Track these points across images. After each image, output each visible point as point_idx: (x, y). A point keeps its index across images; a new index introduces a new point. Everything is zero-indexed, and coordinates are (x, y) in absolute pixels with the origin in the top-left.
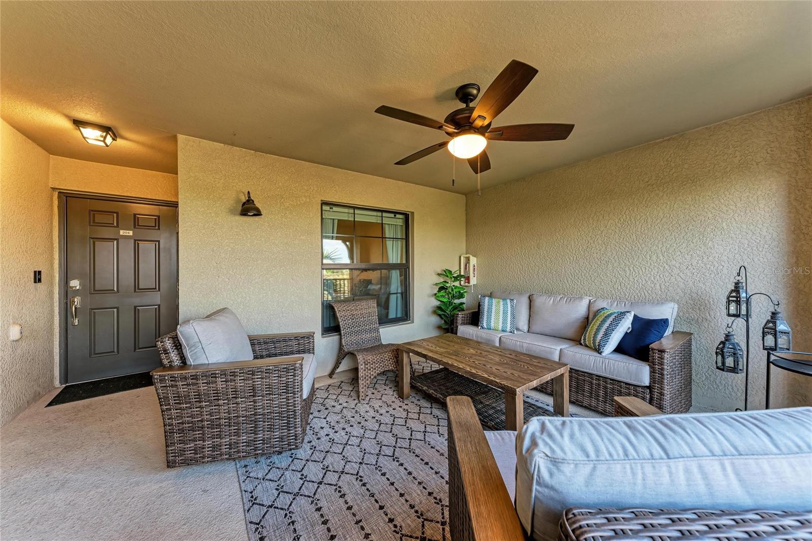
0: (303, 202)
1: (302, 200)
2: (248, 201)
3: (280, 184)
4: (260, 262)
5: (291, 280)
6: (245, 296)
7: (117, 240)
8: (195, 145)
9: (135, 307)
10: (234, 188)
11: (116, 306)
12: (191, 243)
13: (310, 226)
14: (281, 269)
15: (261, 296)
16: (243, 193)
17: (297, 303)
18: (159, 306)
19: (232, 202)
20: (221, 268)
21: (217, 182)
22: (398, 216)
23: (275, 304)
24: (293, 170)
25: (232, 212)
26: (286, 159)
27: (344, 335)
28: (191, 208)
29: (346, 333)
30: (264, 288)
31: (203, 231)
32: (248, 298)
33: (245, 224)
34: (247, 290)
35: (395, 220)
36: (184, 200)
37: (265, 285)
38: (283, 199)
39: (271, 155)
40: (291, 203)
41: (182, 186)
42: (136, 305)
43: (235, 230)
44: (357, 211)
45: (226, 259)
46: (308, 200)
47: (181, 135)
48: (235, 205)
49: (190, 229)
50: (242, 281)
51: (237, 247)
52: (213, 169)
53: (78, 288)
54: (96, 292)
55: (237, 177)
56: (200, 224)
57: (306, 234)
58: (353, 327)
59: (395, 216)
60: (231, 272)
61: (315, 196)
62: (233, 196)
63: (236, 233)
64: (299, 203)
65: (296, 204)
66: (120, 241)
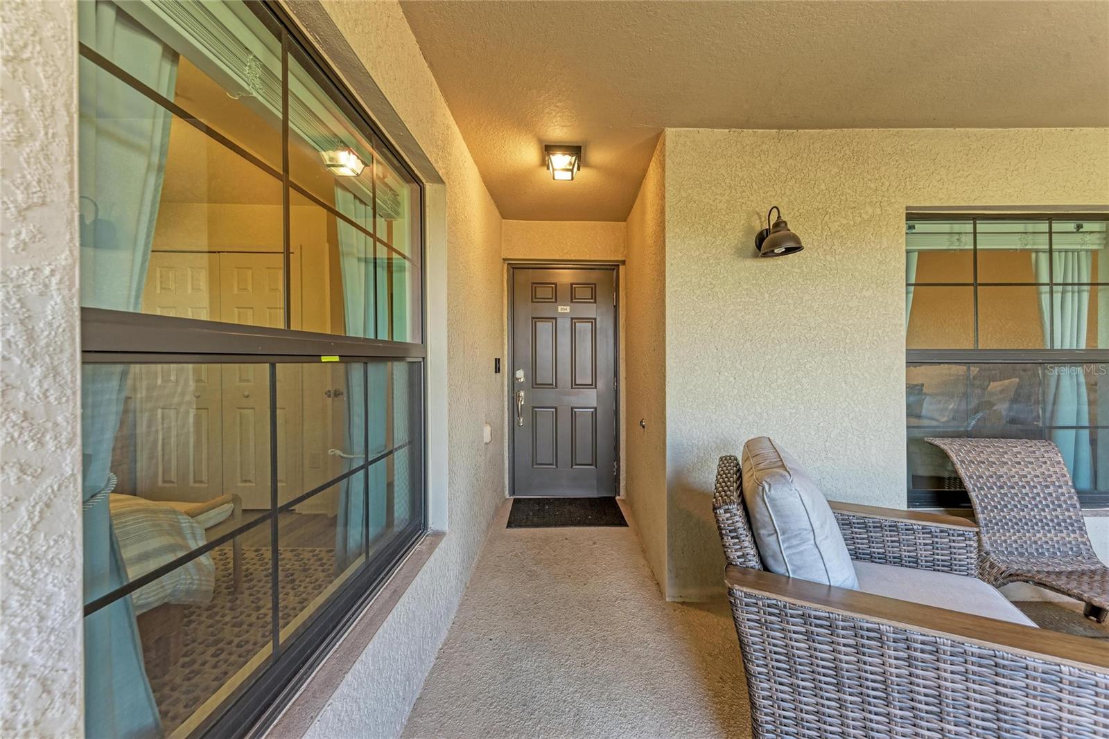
0: (866, 217)
1: (866, 213)
2: (777, 225)
3: (823, 187)
4: (785, 345)
5: (843, 385)
6: (759, 410)
7: (556, 319)
8: (688, 142)
9: (572, 408)
10: (744, 207)
11: (555, 405)
12: (682, 312)
13: (884, 268)
14: (824, 359)
15: (787, 413)
16: (758, 214)
17: (856, 433)
18: (595, 409)
19: (740, 235)
20: (724, 357)
21: (717, 201)
22: (1088, 226)
23: (813, 433)
24: (848, 152)
25: (740, 253)
26: (834, 131)
27: (986, 525)
28: (681, 253)
29: (991, 521)
30: (793, 397)
31: (698, 292)
32: (765, 415)
33: (761, 273)
34: (763, 400)
35: (1079, 236)
36: (674, 241)
37: (794, 392)
38: (827, 216)
39: (807, 131)
40: (844, 222)
41: (670, 216)
42: (574, 406)
43: (745, 286)
44: (981, 227)
45: (731, 341)
46: (878, 211)
47: (669, 129)
48: (744, 240)
49: (680, 289)
50: (756, 382)
51: (748, 317)
52: (713, 179)
53: (522, 380)
54: (537, 386)
55: (748, 185)
56: (693, 280)
57: (874, 286)
58: (1006, 506)
59: (1079, 227)
60: (738, 366)
61: (893, 200)
62: (743, 222)
63: (745, 293)
64: (859, 219)
65: (852, 223)
66: (558, 320)
